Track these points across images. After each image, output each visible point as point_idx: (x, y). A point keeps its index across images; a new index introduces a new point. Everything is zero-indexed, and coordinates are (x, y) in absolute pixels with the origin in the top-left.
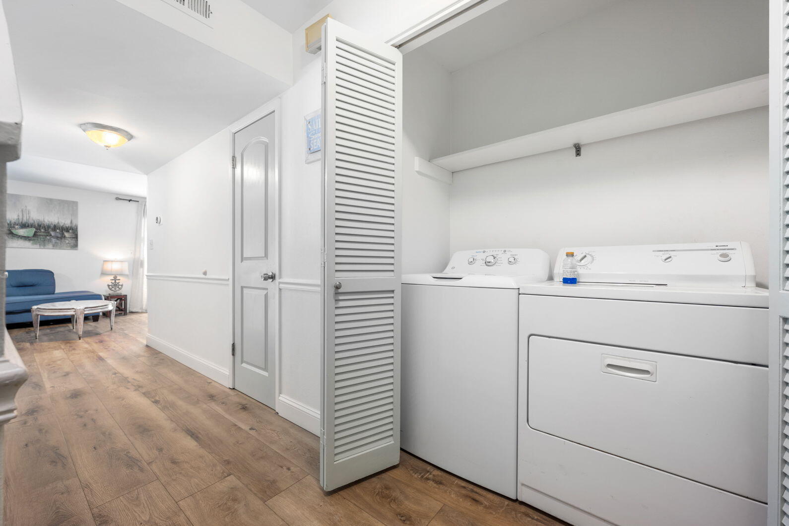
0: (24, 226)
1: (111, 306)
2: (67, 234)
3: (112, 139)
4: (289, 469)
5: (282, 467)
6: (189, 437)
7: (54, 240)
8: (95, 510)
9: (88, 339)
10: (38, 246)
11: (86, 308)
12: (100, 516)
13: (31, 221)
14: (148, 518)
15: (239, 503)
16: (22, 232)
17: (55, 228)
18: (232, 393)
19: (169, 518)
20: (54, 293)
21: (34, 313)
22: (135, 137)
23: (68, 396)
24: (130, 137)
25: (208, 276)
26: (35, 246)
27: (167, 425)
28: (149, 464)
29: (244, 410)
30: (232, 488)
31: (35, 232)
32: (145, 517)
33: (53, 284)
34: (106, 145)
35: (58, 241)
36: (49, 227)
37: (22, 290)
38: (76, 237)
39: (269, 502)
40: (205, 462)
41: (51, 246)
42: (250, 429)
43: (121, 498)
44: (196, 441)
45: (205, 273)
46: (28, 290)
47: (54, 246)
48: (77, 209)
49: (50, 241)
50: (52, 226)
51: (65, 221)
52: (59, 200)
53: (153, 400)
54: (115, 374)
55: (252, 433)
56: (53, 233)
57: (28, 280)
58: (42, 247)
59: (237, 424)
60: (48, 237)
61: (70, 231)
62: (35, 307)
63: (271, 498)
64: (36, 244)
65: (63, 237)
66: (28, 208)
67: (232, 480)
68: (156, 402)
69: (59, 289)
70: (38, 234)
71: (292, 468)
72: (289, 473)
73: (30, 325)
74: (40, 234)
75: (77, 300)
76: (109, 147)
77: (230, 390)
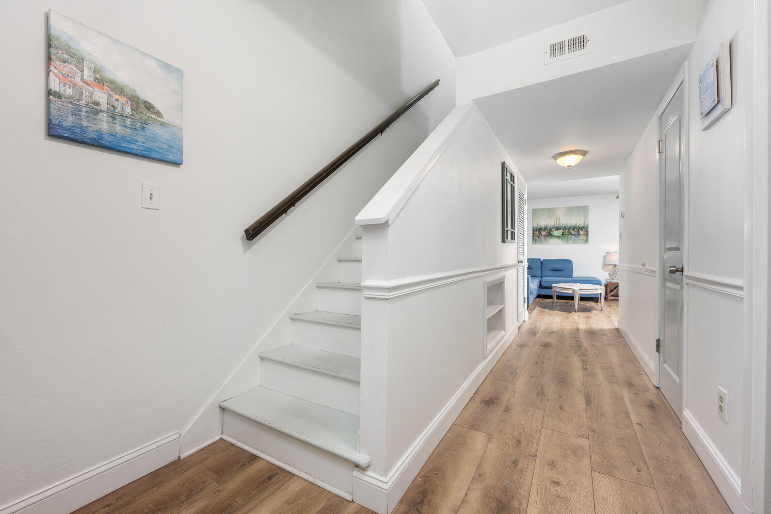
0: (557, 229)
1: (600, 290)
2: (581, 232)
3: (573, 160)
4: (639, 471)
5: (634, 464)
6: (584, 401)
7: (573, 237)
8: (508, 404)
9: (581, 314)
10: (564, 242)
11: (580, 290)
12: (508, 407)
13: (560, 225)
14: (524, 422)
15: (575, 456)
16: (556, 233)
17: (574, 228)
18: (654, 390)
19: (532, 431)
20: (572, 277)
21: (553, 289)
22: (588, 152)
23: (543, 344)
24: (584, 153)
25: (646, 267)
26: (562, 243)
27: (578, 385)
28: (548, 400)
29: (649, 408)
30: (579, 446)
31: (563, 232)
32: (522, 422)
33: (571, 271)
34: (568, 165)
35: (576, 238)
36: (570, 228)
37: (555, 273)
38: (587, 234)
39: (595, 474)
40: (579, 420)
41: (571, 242)
42: (638, 424)
43: (522, 406)
44: (586, 405)
45: (644, 265)
46: (558, 273)
47: (573, 242)
48: (588, 212)
49: (571, 237)
50: (572, 227)
51: (580, 223)
52: (577, 207)
53: (584, 367)
54: (577, 341)
55: (637, 427)
56: (573, 232)
57: (558, 266)
58: (566, 243)
59: (630, 413)
60: (570, 236)
61: (584, 230)
62: (554, 285)
63: (601, 472)
64: (563, 241)
65: (579, 234)
66: (559, 216)
67: (585, 442)
68: (585, 369)
69: (575, 274)
70: (565, 233)
71: (642, 473)
72: (636, 472)
73: (550, 297)
74: (566, 233)
75: (581, 283)
76: (570, 166)
77: (653, 387)
